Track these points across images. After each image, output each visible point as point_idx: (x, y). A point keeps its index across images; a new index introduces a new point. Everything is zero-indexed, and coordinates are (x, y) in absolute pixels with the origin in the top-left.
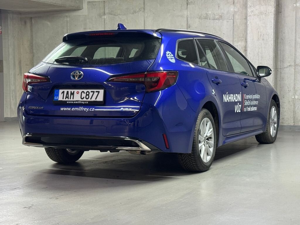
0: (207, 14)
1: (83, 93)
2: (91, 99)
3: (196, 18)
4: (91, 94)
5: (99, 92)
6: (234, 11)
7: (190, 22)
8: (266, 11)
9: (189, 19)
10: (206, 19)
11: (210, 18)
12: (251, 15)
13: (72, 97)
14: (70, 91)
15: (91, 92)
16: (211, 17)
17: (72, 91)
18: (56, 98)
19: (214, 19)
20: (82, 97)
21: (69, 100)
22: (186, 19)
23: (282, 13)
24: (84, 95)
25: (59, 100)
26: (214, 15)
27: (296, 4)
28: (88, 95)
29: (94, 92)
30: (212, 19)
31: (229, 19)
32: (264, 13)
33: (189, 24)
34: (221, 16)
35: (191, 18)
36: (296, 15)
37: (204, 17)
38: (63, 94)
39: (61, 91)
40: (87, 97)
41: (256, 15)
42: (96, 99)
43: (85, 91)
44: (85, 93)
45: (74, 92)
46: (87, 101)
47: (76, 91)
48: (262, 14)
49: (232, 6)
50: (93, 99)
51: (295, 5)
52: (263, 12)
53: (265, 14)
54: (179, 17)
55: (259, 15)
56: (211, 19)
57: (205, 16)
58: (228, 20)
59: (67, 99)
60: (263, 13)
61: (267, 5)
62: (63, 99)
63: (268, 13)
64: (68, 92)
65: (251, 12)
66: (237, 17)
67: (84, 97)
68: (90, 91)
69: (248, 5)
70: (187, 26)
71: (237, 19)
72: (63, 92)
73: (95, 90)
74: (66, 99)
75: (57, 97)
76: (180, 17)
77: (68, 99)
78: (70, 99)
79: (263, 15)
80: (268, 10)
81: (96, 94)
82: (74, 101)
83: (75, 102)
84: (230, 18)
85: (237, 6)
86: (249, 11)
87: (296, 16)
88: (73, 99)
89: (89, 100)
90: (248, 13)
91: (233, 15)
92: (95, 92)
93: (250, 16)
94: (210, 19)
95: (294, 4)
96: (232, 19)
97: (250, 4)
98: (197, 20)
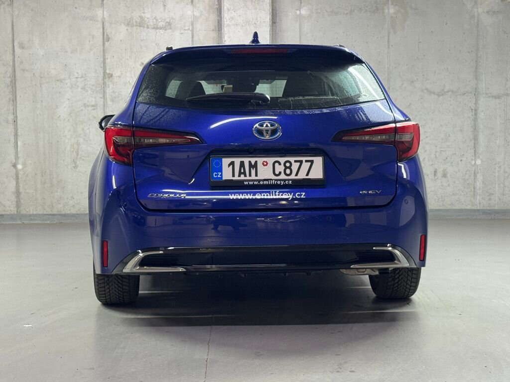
0: (141, 17)
1: (277, 164)
2: (297, 175)
3: (121, 25)
4: (295, 167)
5: (312, 162)
6: (194, 15)
7: (108, 30)
8: (257, 19)
9: (107, 25)
10: (140, 26)
11: (147, 25)
12: (231, 24)
13: (253, 172)
14: (246, 161)
15: (296, 161)
16: (151, 23)
17: (253, 160)
18: (216, 175)
19: (156, 28)
20: (277, 173)
21: (248, 178)
22: (100, 25)
23: (277, 24)
24: (279, 168)
25: (224, 179)
26: (157, 20)
27: (300, 11)
28: (290, 168)
29: (301, 162)
30: (152, 27)
31: (185, 30)
32: (253, 23)
33: (107, 35)
34: (169, 24)
35: (111, 23)
36: (300, 29)
37: (136, 22)
38: (231, 166)
39: (226, 161)
40: (288, 171)
41: (239, 24)
42: (307, 175)
43: (282, 160)
44: (282, 164)
45: (256, 162)
46: (289, 180)
47: (260, 160)
48: (249, 25)
49: (190, 7)
50: (302, 175)
51: (298, 12)
52: (251, 20)
53: (255, 24)
54: (86, 19)
55: (244, 25)
56: (150, 27)
57: (138, 21)
58: (182, 32)
59: (242, 176)
60: (250, 23)
61: (258, 10)
62: (233, 176)
63: (260, 22)
64: (242, 164)
65: (229, 19)
66: (198, 26)
67: (280, 173)
68: (292, 159)
69: (225, 8)
70: (104, 37)
71: (200, 30)
72: (232, 163)
73: (304, 159)
74: (239, 176)
75: (220, 173)
76: (88, 20)
77: (245, 176)
78: (250, 175)
79: (252, 26)
80: (260, 18)
81: (306, 166)
82: (259, 181)
83: (261, 183)
84: (187, 28)
85: (199, 7)
86: (227, 18)
87: (300, 31)
88: (256, 175)
89: (293, 177)
90: (225, 20)
91: (192, 24)
92: (304, 161)
93: (228, 25)
94: (148, 28)
95: (297, 10)
96: (189, 29)
97: (228, 5)
98: (123, 28)
